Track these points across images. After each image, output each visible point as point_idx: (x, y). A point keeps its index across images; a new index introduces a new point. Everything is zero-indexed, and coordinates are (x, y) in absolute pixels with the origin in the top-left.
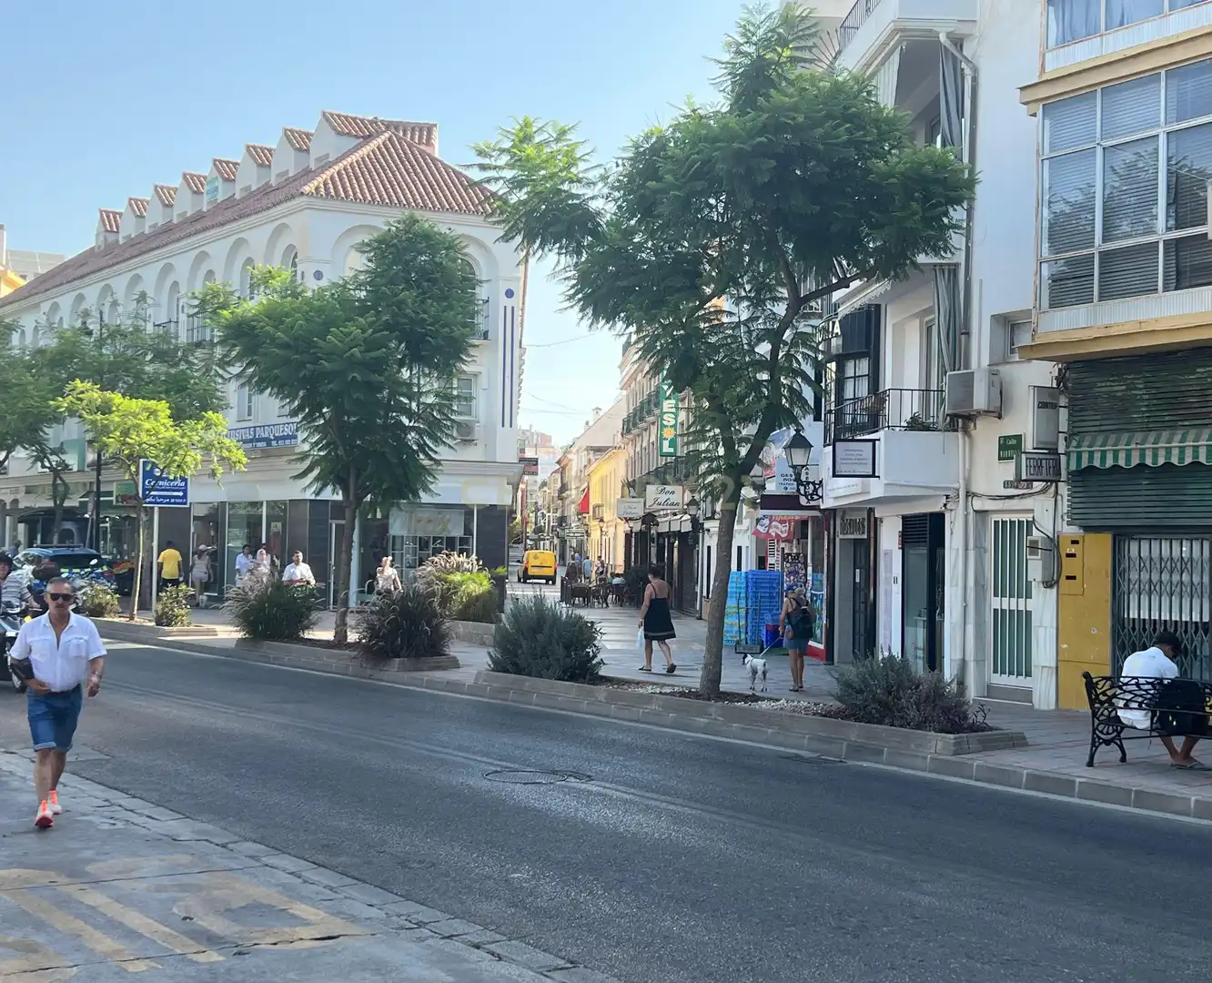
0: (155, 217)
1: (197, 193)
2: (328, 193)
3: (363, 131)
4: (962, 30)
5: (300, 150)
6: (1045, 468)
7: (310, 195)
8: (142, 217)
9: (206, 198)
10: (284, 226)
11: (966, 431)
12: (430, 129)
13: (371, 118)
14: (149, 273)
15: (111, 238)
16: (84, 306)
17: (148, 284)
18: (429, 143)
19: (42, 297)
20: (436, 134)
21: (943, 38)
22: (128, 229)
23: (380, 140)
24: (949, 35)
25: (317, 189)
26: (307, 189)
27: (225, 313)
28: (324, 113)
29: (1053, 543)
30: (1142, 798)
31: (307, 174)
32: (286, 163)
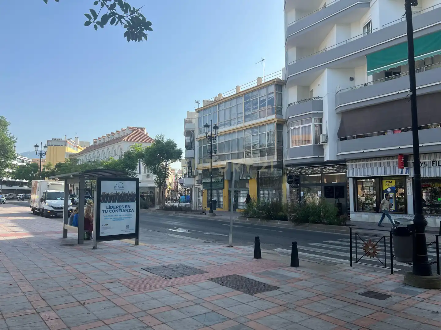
0: (102, 141)
1: (109, 137)
2: (126, 141)
3: (133, 129)
4: (193, 130)
5: (124, 132)
6: (199, 182)
7: (123, 141)
8: (100, 141)
9: (110, 138)
10: (120, 145)
11: (195, 178)
12: (144, 128)
13: (135, 127)
14: (100, 151)
15: (95, 144)
16: (91, 156)
17: (100, 152)
18: (144, 131)
19: (83, 154)
20: (145, 129)
21: (191, 131)
22: (98, 143)
23: (135, 131)
24: (192, 131)
25: (125, 140)
26: (123, 140)
27: (105, 164)
28: (127, 127)
29: (202, 191)
30: (195, 217)
31: (125, 136)
32: (122, 134)
